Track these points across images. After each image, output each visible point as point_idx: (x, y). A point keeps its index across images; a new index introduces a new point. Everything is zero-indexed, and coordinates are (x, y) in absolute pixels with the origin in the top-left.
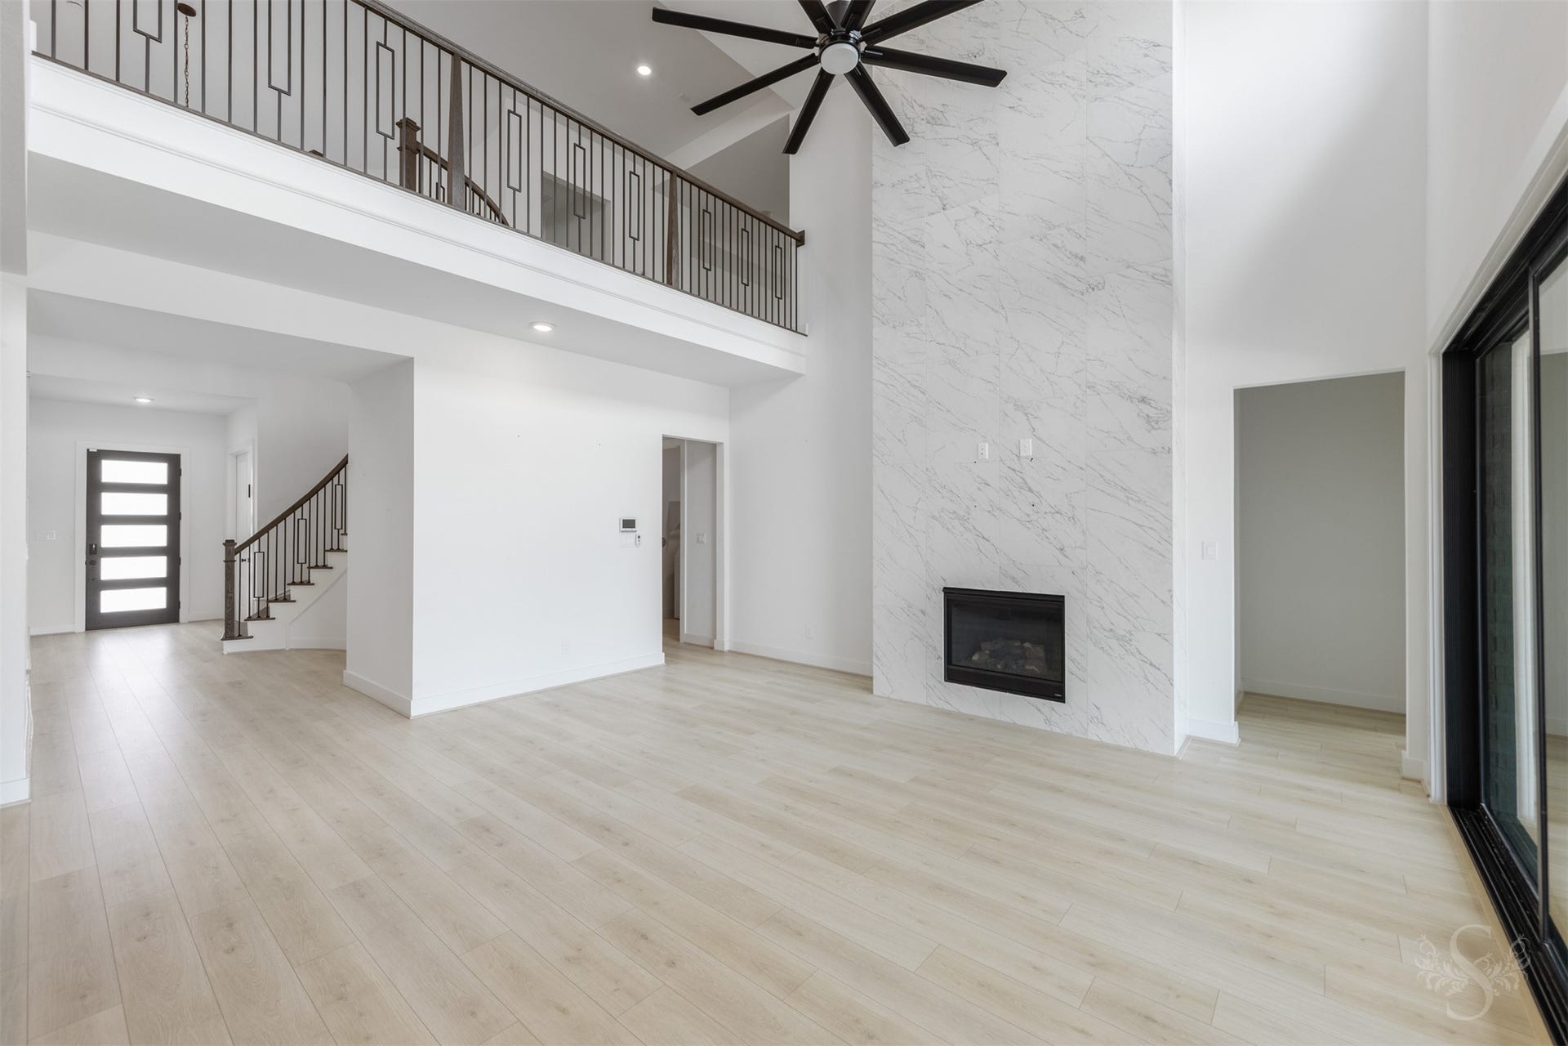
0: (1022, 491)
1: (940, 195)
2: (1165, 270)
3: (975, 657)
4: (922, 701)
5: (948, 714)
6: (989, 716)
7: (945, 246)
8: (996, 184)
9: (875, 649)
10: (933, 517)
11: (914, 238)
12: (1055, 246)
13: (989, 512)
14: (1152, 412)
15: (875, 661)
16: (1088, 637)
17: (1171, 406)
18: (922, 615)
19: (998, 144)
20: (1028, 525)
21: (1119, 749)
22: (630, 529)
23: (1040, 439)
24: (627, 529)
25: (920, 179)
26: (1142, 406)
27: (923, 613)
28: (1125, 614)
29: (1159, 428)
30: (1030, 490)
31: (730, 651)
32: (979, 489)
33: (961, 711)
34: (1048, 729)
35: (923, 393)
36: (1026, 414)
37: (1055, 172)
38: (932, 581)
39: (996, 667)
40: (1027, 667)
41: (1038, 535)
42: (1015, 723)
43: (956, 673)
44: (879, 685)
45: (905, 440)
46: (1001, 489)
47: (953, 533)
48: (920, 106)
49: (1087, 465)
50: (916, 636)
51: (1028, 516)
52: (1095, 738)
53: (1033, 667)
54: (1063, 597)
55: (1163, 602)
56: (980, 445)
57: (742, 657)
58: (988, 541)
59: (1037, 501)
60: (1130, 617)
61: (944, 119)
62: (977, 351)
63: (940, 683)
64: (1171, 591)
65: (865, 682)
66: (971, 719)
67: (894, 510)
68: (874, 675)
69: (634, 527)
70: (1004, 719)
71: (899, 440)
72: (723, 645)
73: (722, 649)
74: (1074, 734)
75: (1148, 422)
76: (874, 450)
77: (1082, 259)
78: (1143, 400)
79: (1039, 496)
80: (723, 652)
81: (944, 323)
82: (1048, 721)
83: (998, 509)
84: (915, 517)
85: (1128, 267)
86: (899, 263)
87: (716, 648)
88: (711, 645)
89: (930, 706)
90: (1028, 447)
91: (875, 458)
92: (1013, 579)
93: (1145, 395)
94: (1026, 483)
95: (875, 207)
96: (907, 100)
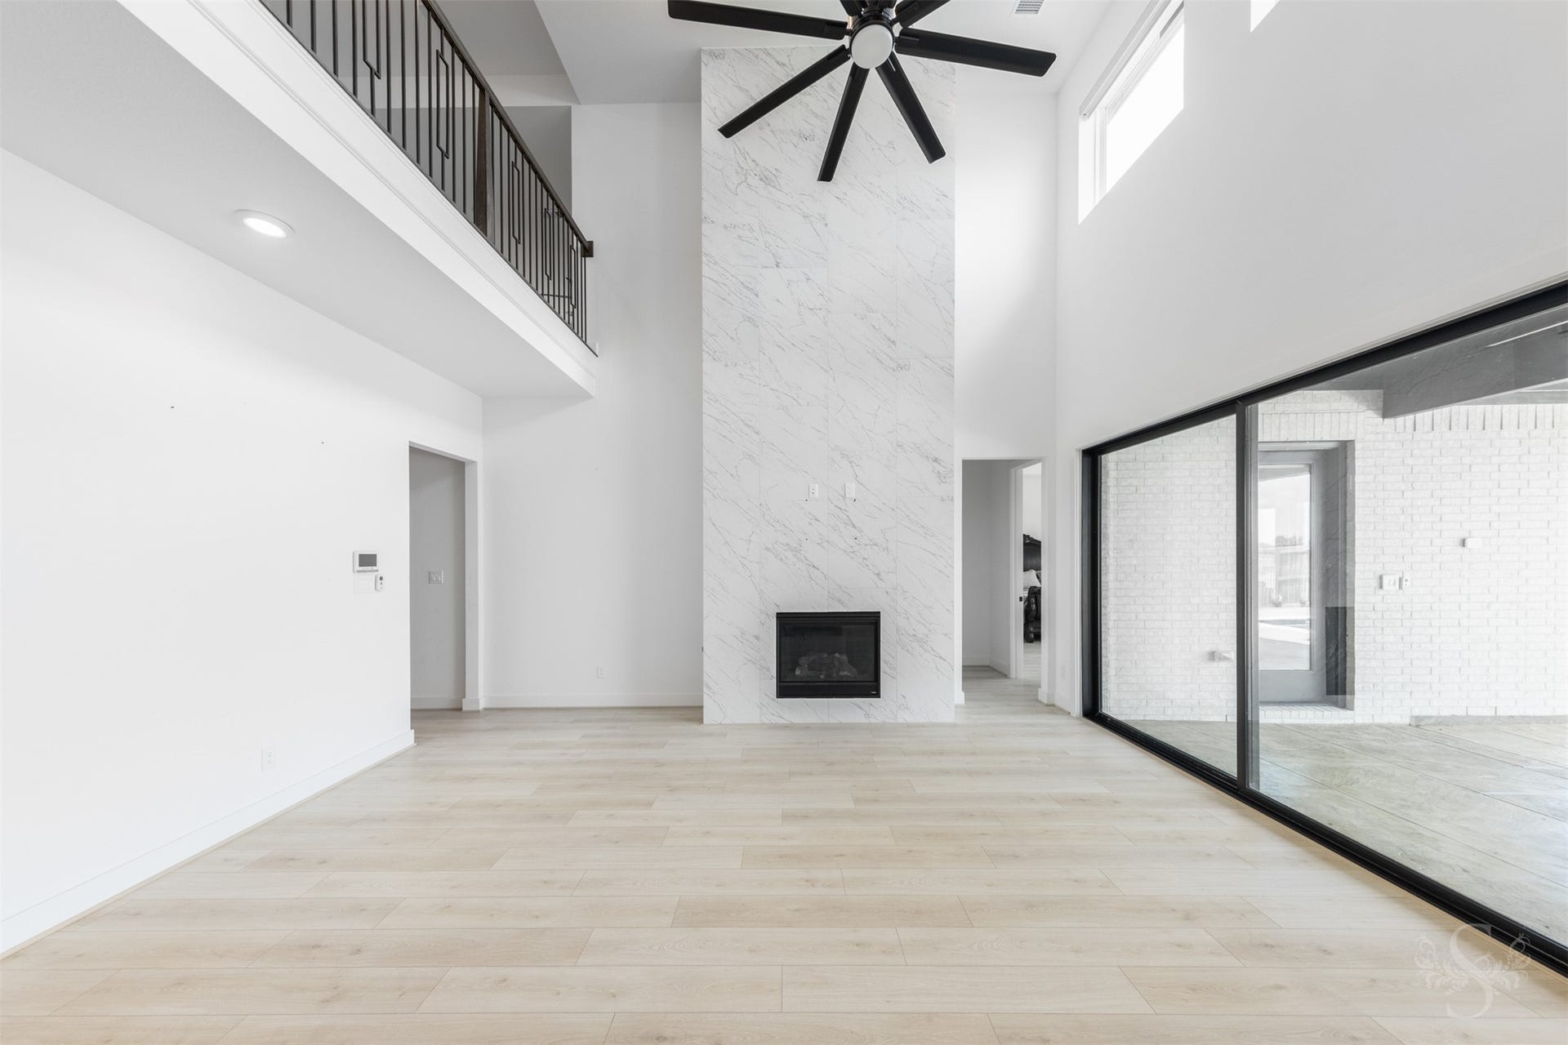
0: (848, 527)
1: (774, 252)
2: (950, 365)
3: (798, 672)
4: (756, 720)
5: (786, 727)
6: (820, 722)
7: (778, 301)
8: (826, 260)
9: (706, 679)
10: (767, 549)
11: (748, 285)
12: (873, 326)
13: (819, 544)
14: (942, 470)
15: (705, 690)
16: (897, 643)
17: (953, 466)
18: (756, 641)
19: (826, 225)
20: (852, 555)
21: (922, 726)
22: (370, 568)
23: (861, 484)
24: (365, 568)
25: (753, 230)
26: (935, 464)
27: (757, 638)
28: (923, 622)
29: (946, 482)
30: (854, 526)
31: (485, 709)
32: (810, 524)
33: (793, 721)
34: (868, 722)
35: (757, 433)
36: (850, 462)
37: (874, 266)
38: (766, 608)
39: (819, 677)
40: (842, 673)
41: (860, 563)
42: (841, 723)
43: (788, 688)
44: (710, 714)
45: (738, 476)
46: (829, 524)
47: (786, 563)
48: (754, 161)
49: (897, 507)
50: (749, 661)
51: (852, 547)
52: (902, 721)
53: (846, 673)
54: (879, 612)
55: (948, 611)
56: (811, 486)
57: (504, 715)
58: (818, 569)
59: (858, 535)
60: (926, 624)
61: (777, 183)
62: (808, 403)
63: (774, 700)
64: (952, 602)
65: (693, 713)
66: (807, 727)
67: (727, 543)
68: (704, 705)
69: (375, 565)
70: (832, 721)
71: (732, 475)
72: (478, 703)
73: (477, 709)
74: (887, 721)
75: (939, 477)
76: (704, 483)
77: (893, 342)
78: (936, 460)
79: (861, 531)
80: (478, 711)
81: (777, 371)
82: (867, 715)
83: (827, 541)
84: (748, 549)
85: (926, 357)
86: (732, 305)
87: (464, 709)
88: (459, 707)
89: (764, 724)
90: (852, 490)
91: (705, 492)
92: (839, 601)
93: (937, 456)
94: (850, 520)
95: (704, 241)
96: (740, 150)
